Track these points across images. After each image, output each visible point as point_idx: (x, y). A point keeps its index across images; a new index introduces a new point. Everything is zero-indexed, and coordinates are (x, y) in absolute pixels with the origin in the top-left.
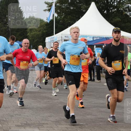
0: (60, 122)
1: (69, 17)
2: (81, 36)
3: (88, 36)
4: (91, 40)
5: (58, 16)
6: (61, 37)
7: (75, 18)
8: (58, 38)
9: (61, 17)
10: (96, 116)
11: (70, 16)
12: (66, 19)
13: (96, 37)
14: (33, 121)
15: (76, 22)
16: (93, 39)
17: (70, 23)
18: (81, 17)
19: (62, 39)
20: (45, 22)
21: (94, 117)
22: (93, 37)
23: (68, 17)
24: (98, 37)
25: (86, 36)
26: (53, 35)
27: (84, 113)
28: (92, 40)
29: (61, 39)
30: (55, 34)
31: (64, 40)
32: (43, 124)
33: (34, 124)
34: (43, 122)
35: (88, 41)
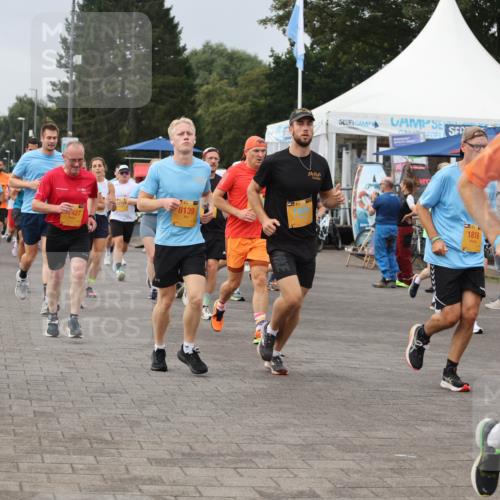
0: (317, 447)
1: (357, 48)
2: (402, 122)
3: (428, 122)
4: (438, 137)
5: (312, 45)
6: (325, 122)
7: (378, 51)
9: (327, 48)
10: (454, 425)
11: (360, 44)
12: (345, 57)
13: (459, 126)
14: (218, 443)
15: (381, 67)
16: (447, 131)
17: (357, 69)
18: (404, 48)
19: (330, 131)
20: (265, 66)
21: (450, 429)
22: (447, 126)
23: (353, 49)
25: (421, 122)
27: (412, 414)
28: (441, 135)
29: (325, 132)
31: (337, 135)
32: (256, 454)
33: (220, 454)
34: (254, 448)
35: (427, 140)
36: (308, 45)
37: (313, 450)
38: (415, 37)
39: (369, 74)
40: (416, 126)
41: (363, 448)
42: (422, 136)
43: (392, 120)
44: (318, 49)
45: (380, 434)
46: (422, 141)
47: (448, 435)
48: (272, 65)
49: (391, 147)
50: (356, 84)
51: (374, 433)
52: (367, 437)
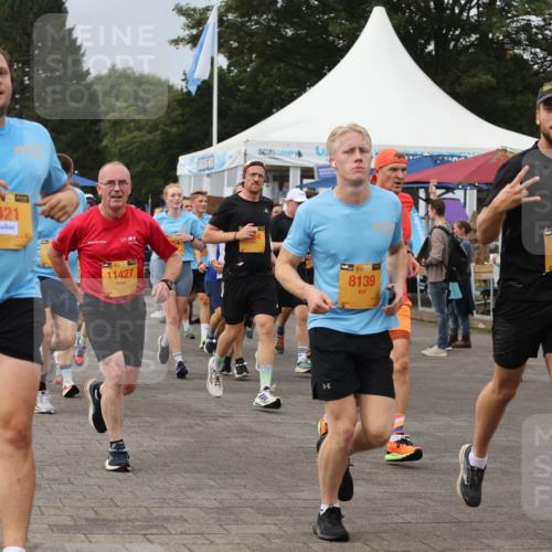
0: (236, 510)
1: (279, 69)
5: (229, 67)
6: (243, 151)
7: (302, 73)
8: (231, 157)
9: (245, 71)
11: (282, 65)
12: (266, 79)
14: (125, 507)
15: (305, 91)
17: (279, 93)
18: (330, 70)
20: (177, 91)
23: (275, 71)
26: (210, 145)
30: (219, 141)
32: (167, 519)
33: (128, 520)
34: (166, 512)
36: (225, 67)
37: (231, 513)
38: (342, 57)
39: (292, 99)
41: (286, 510)
43: (317, 148)
44: (235, 71)
47: (380, 496)
48: (184, 89)
49: (316, 179)
50: (278, 110)
51: (298, 494)
52: (290, 498)
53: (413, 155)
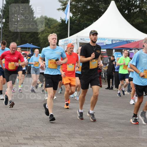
1: (86, 17)
2: (99, 39)
3: (107, 39)
4: (109, 44)
5: (73, 16)
6: (76, 39)
7: (92, 18)
8: (73, 40)
9: (77, 17)
10: (114, 128)
12: (82, 20)
14: (44, 133)
15: (93, 23)
16: (112, 42)
17: (86, 24)
18: (99, 18)
19: (78, 41)
20: (59, 22)
21: (112, 129)
22: (112, 40)
24: (117, 40)
25: (104, 39)
26: (67, 37)
27: (101, 125)
28: (110, 43)
29: (76, 42)
30: (70, 36)
31: (80, 43)
32: (55, 137)
33: (45, 137)
34: (55, 135)
35: (106, 44)
36: (72, 16)
37: (72, 135)
38: (103, 14)
39: (89, 25)
40: (103, 40)
41: (87, 135)
42: (105, 43)
44: (74, 17)
45: (92, 131)
46: (105, 45)
47: (112, 131)
48: (61, 22)
50: (85, 28)
51: (90, 130)
52: (88, 131)
53: (121, 40)
